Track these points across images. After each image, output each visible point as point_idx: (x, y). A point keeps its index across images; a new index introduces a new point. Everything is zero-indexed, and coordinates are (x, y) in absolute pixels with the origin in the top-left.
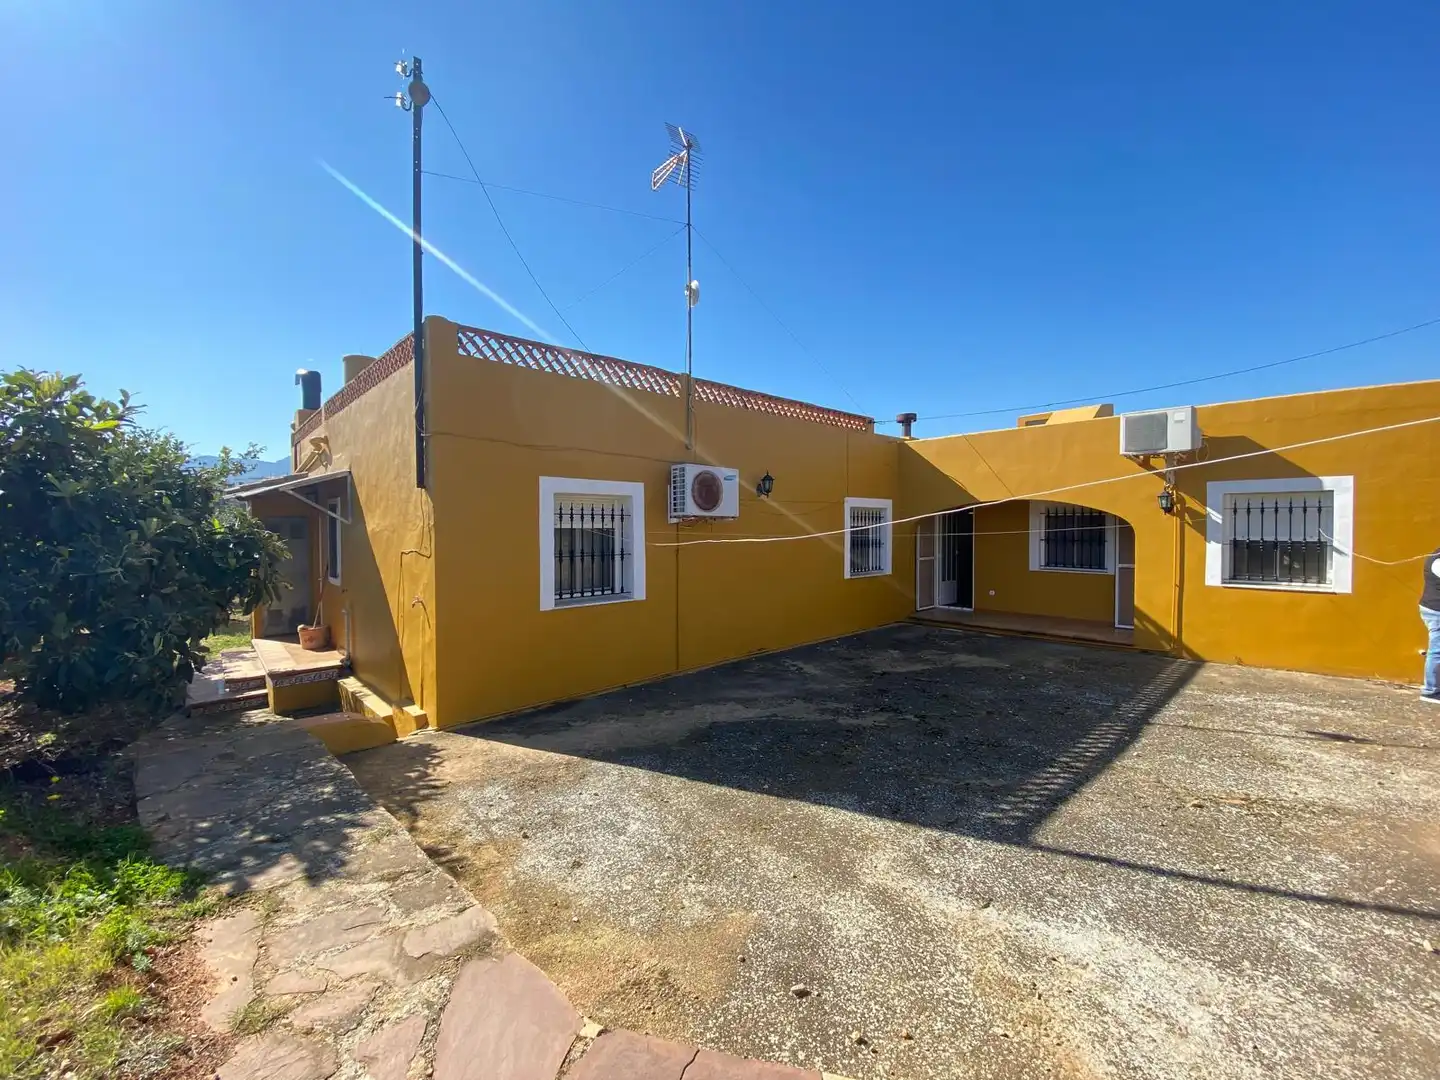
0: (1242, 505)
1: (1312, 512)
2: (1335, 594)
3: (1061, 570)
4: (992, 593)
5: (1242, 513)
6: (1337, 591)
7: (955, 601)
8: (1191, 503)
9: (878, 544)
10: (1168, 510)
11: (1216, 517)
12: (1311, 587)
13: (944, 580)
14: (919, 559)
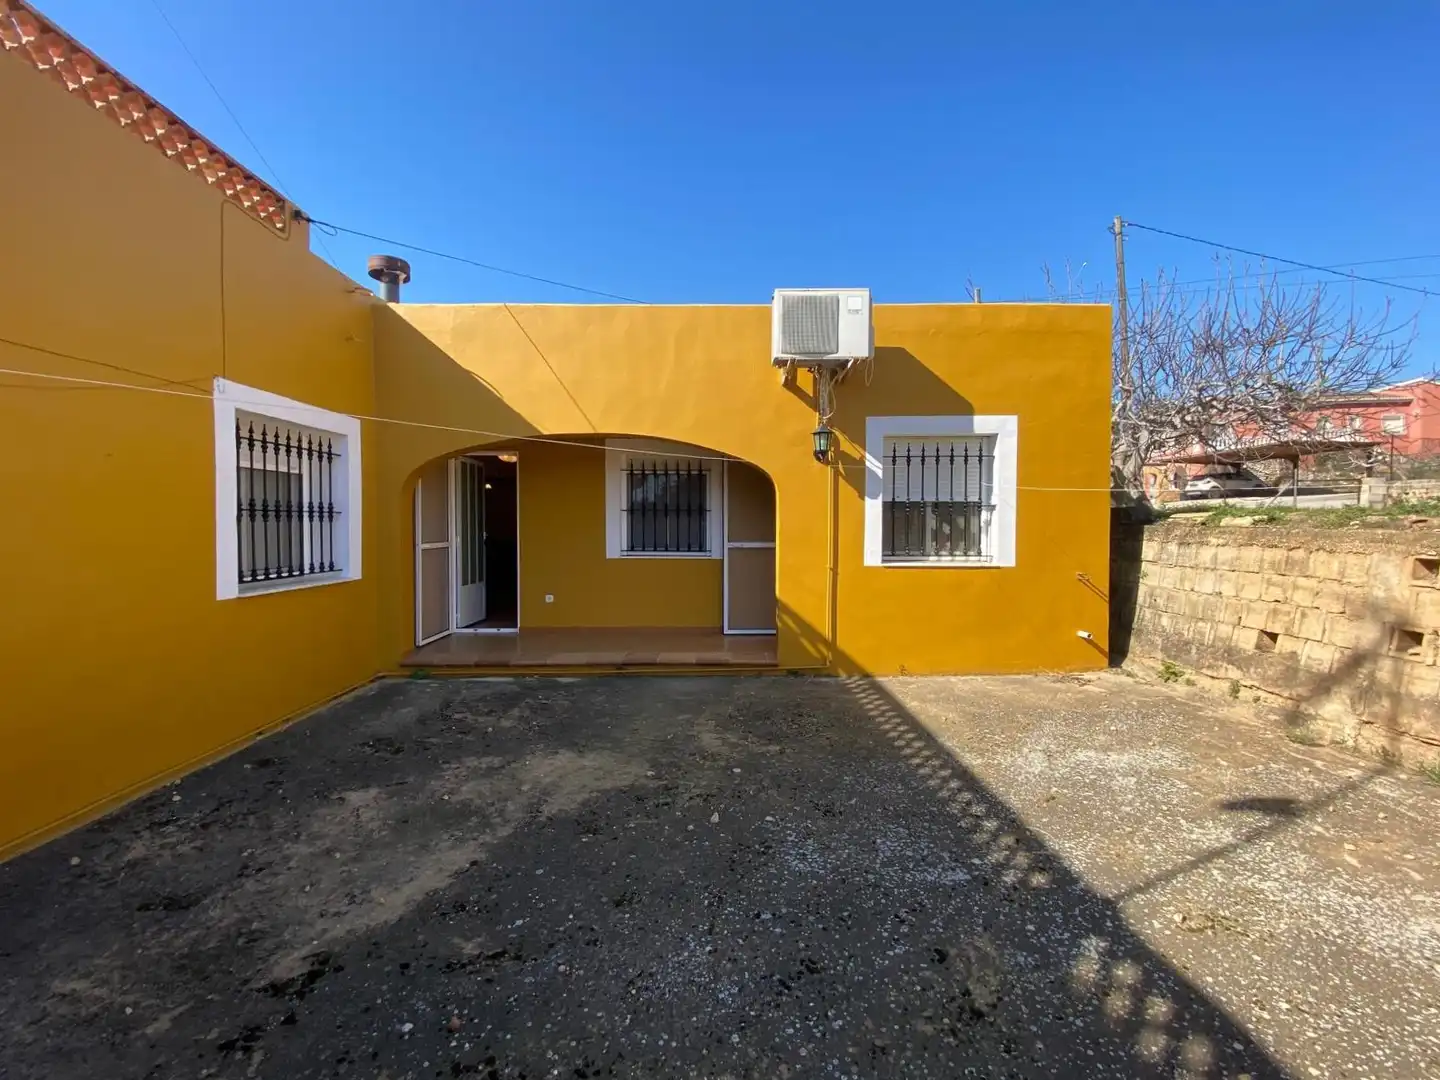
0: (902, 452)
1: (973, 461)
2: (998, 568)
3: (649, 555)
4: (550, 599)
5: (901, 462)
6: (1001, 565)
7: (483, 616)
8: (846, 446)
9: (327, 513)
10: (821, 455)
11: (874, 465)
12: (959, 561)
13: (465, 583)
14: (421, 546)
